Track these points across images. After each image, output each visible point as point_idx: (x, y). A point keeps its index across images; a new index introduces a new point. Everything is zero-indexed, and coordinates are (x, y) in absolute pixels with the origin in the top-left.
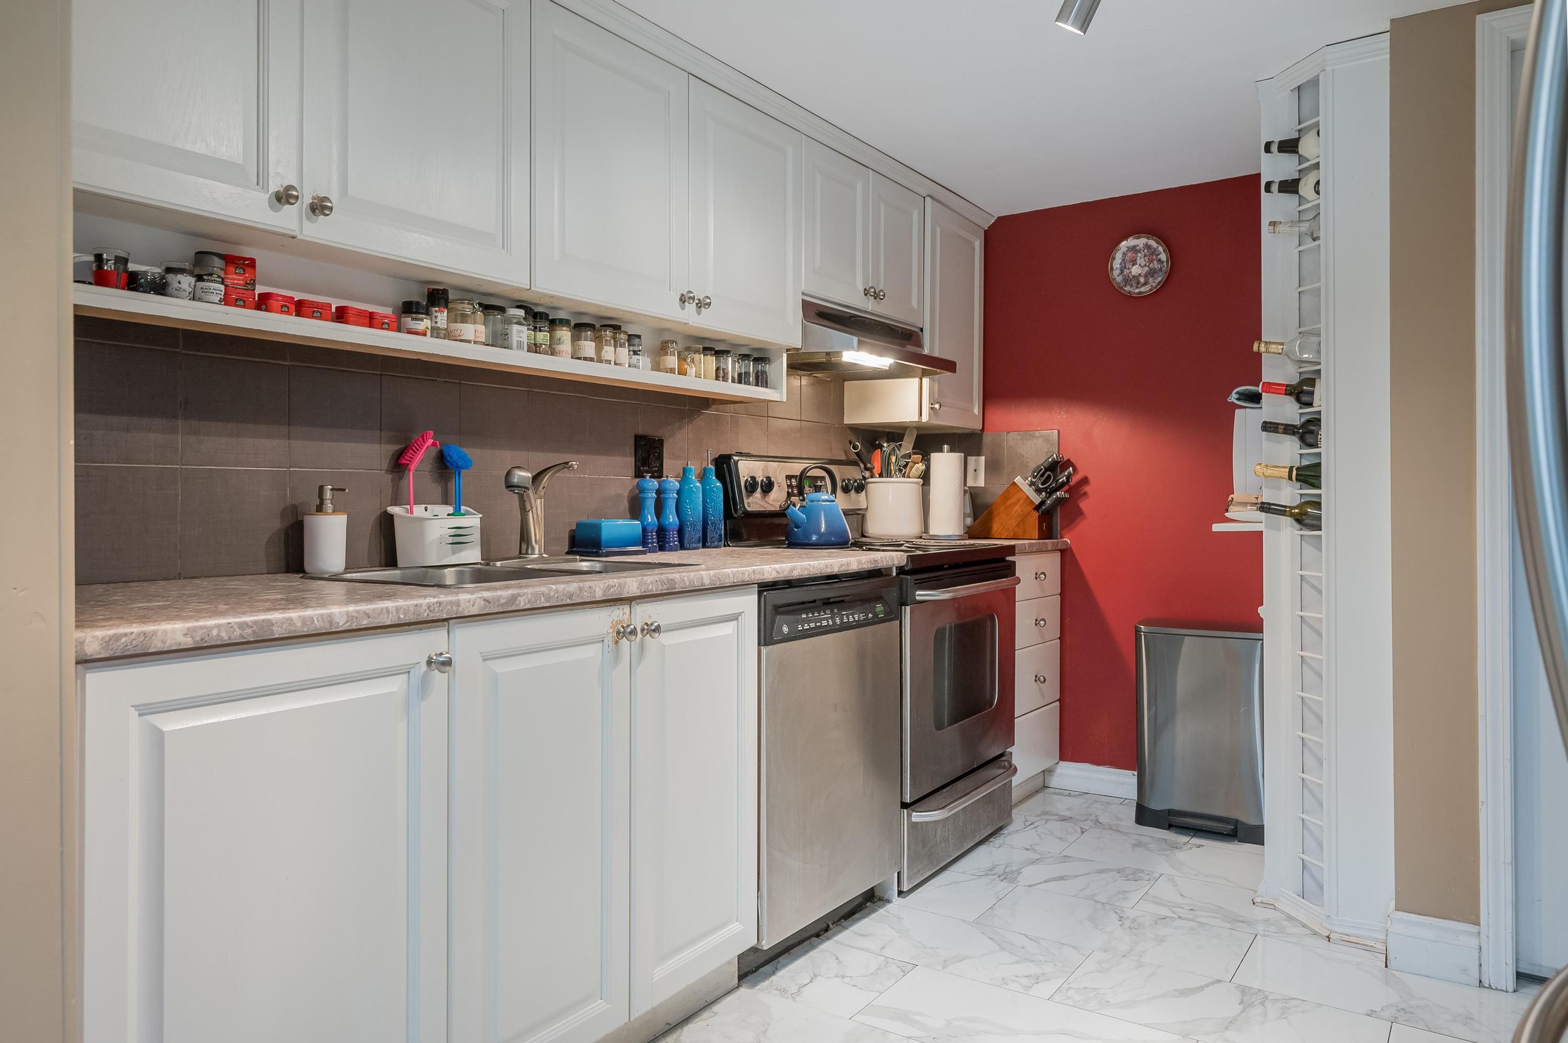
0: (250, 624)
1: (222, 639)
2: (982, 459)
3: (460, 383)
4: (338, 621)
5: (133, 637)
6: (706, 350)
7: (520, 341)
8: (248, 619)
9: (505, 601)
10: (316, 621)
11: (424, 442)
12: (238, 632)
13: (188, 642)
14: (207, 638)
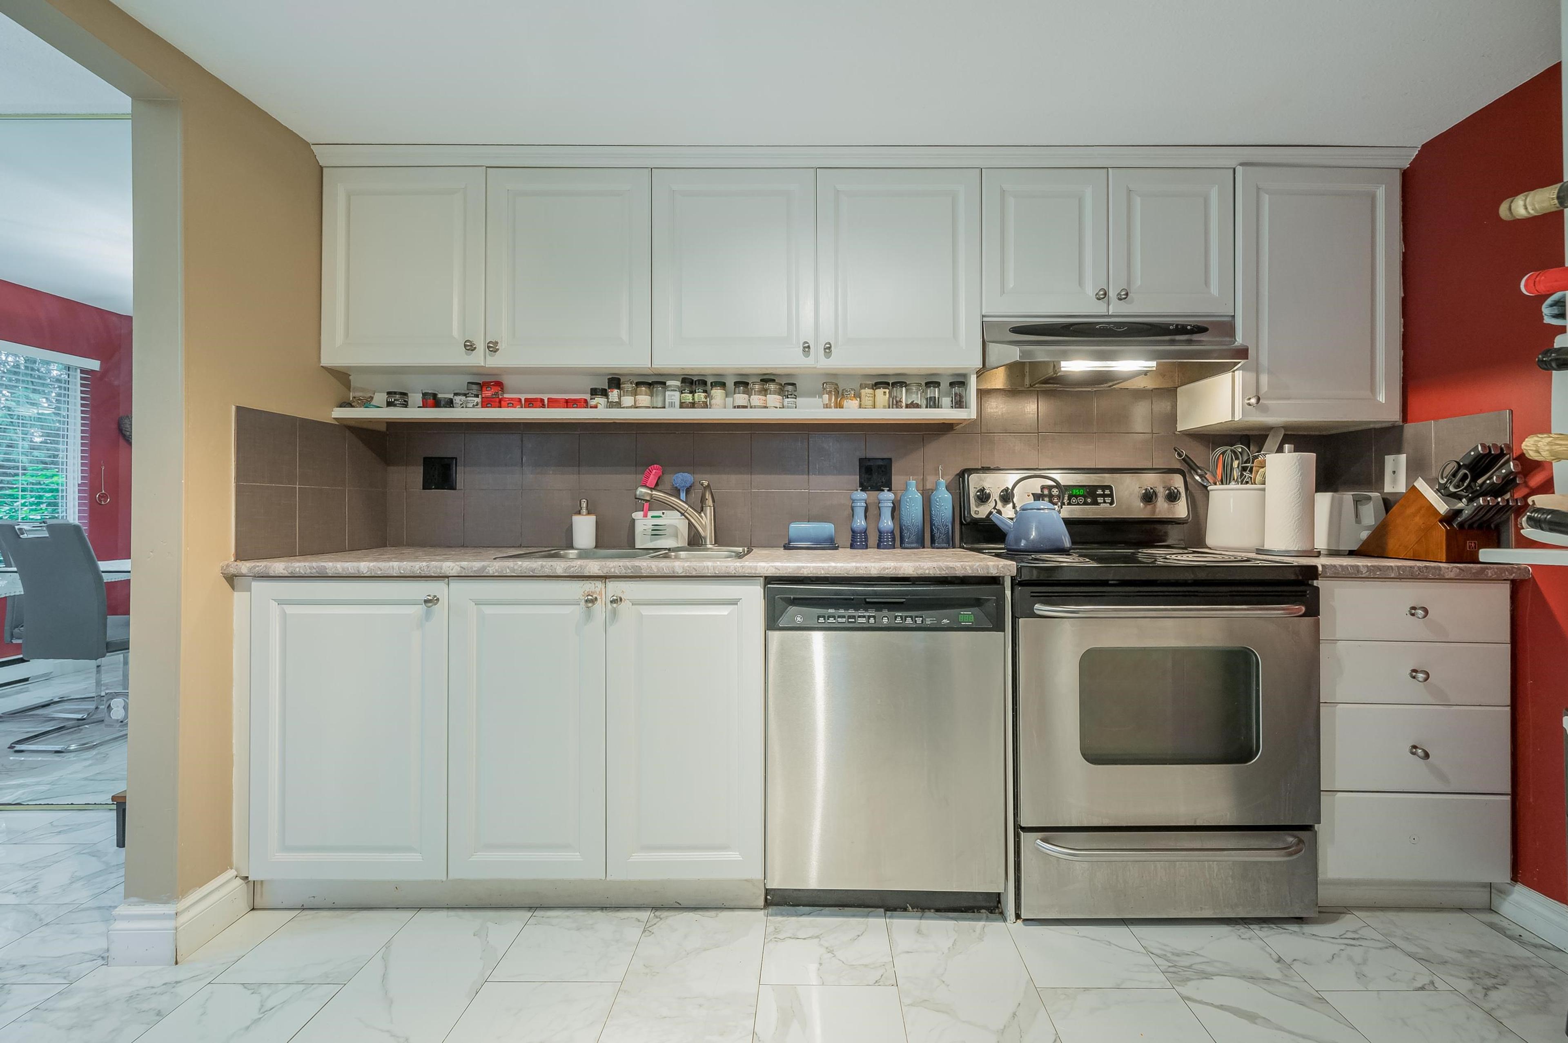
0: (315, 567)
1: (302, 573)
2: (1403, 457)
3: (694, 433)
4: (362, 570)
5: (261, 568)
6: (877, 385)
7: (672, 402)
8: (314, 564)
9: (476, 569)
10: (350, 569)
11: (651, 472)
12: (309, 571)
13: (285, 573)
14: (294, 571)
